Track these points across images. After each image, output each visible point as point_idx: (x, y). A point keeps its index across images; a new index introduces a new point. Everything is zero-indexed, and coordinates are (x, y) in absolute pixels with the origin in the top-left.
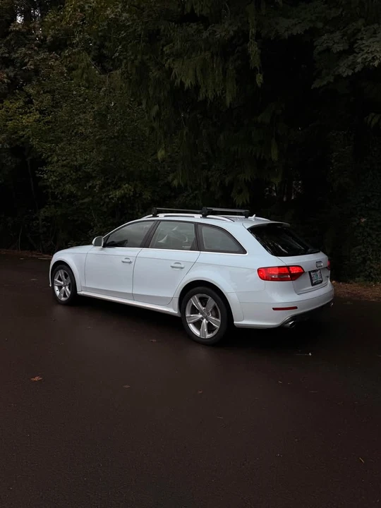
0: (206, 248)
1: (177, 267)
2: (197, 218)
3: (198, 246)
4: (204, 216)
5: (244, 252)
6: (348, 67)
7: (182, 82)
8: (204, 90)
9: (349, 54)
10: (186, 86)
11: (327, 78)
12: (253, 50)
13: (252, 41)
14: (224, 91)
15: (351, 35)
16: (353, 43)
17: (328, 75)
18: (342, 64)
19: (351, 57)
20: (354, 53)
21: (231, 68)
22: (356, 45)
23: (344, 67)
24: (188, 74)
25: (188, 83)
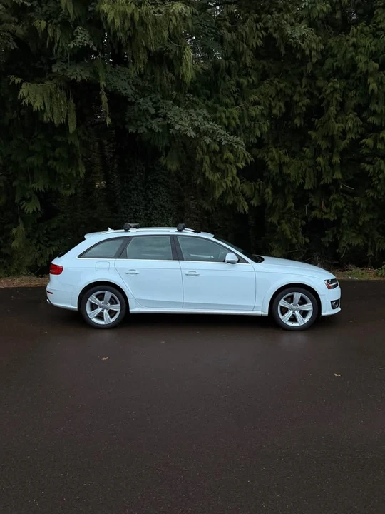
6: (158, 126)
7: (30, 104)
8: (50, 115)
9: (157, 115)
10: (35, 108)
11: (141, 128)
12: (104, 98)
13: (102, 90)
14: (67, 120)
15: (155, 103)
16: (157, 109)
17: (142, 126)
18: (153, 122)
19: (160, 119)
20: (160, 117)
21: (72, 101)
22: (160, 111)
23: (155, 125)
24: (35, 97)
25: (37, 105)
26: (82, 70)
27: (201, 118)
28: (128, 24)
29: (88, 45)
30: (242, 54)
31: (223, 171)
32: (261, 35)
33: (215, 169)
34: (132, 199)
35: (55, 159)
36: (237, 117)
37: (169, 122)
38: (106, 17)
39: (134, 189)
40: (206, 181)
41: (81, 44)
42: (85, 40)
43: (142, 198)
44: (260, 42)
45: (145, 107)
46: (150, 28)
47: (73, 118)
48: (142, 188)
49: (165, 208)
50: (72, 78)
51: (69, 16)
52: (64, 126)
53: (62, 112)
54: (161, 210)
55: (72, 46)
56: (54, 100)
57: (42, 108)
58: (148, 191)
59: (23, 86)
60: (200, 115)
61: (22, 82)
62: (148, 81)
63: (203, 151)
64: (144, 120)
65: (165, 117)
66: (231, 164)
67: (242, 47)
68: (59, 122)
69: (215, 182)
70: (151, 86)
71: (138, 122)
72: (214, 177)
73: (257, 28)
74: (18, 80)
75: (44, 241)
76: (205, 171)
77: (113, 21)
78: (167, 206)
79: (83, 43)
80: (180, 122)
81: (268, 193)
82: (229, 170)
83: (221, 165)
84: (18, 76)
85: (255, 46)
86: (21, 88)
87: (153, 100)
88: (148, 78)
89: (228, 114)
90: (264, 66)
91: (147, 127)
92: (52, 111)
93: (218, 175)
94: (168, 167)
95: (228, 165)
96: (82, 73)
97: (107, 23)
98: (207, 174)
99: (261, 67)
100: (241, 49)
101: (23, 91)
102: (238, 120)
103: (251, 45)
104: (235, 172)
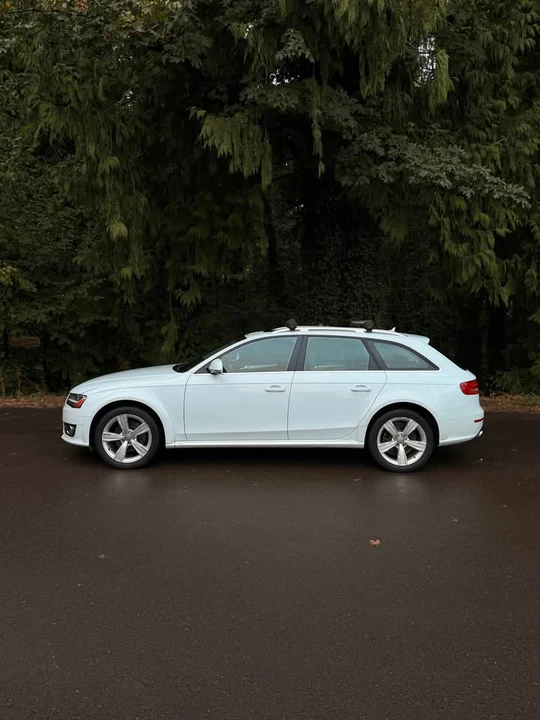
0: (388, 366)
1: (361, 390)
2: (360, 332)
3: (377, 364)
4: (369, 331)
5: (436, 368)
6: (388, 173)
7: (214, 146)
8: (238, 162)
9: (384, 159)
10: (220, 152)
11: (361, 178)
12: (317, 134)
13: (315, 122)
14: (260, 169)
15: (383, 139)
16: (386, 148)
17: (361, 175)
18: (380, 168)
19: (391, 164)
20: (391, 160)
21: (267, 142)
22: (390, 152)
23: (383, 172)
24: (221, 137)
25: (223, 149)
26: (288, 94)
27: (455, 160)
28: (366, 18)
29: (303, 55)
30: (501, 63)
31: (471, 242)
32: (532, 32)
33: (459, 237)
34: (323, 285)
35: (226, 230)
36: (497, 157)
37: (407, 166)
38: (333, 11)
39: (325, 271)
40: (444, 255)
41: (294, 54)
42: (299, 48)
43: (336, 284)
44: (531, 42)
45: (370, 146)
46: (402, 20)
47: (268, 165)
48: (337, 270)
49: (370, 298)
50: (275, 105)
51: (278, 14)
52: (256, 178)
53: (255, 157)
54: (364, 302)
55: (281, 57)
56: (245, 140)
57: (230, 151)
58: (346, 274)
59: (206, 122)
60: (453, 154)
61: (206, 115)
62: (374, 107)
63: (439, 212)
64: (365, 166)
65: (399, 160)
66: (484, 229)
67: (502, 52)
68: (250, 173)
69: (459, 258)
70: (378, 114)
71: (357, 170)
72: (458, 250)
73: (526, 20)
74: (201, 113)
75: (194, 343)
76: (444, 241)
77: (346, 15)
78: (373, 295)
79: (297, 53)
80: (424, 166)
81: (532, 276)
82: (482, 239)
83: (467, 231)
84: (200, 107)
85: (522, 48)
86: (203, 123)
87: (381, 135)
88: (374, 103)
89: (484, 153)
90: (529, 81)
91: (369, 177)
92: (242, 156)
93: (464, 247)
94: (393, 236)
95: (479, 232)
96: (288, 98)
97: (333, 18)
98: (446, 246)
99: (524, 81)
100: (501, 55)
101: (206, 130)
102: (499, 163)
103: (516, 48)
104: (492, 241)
